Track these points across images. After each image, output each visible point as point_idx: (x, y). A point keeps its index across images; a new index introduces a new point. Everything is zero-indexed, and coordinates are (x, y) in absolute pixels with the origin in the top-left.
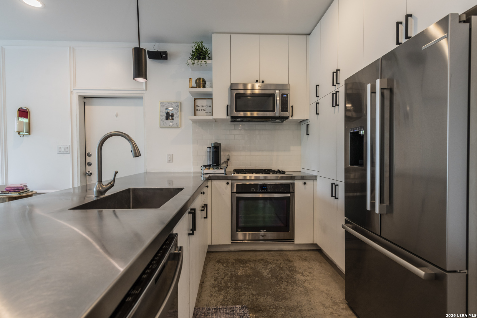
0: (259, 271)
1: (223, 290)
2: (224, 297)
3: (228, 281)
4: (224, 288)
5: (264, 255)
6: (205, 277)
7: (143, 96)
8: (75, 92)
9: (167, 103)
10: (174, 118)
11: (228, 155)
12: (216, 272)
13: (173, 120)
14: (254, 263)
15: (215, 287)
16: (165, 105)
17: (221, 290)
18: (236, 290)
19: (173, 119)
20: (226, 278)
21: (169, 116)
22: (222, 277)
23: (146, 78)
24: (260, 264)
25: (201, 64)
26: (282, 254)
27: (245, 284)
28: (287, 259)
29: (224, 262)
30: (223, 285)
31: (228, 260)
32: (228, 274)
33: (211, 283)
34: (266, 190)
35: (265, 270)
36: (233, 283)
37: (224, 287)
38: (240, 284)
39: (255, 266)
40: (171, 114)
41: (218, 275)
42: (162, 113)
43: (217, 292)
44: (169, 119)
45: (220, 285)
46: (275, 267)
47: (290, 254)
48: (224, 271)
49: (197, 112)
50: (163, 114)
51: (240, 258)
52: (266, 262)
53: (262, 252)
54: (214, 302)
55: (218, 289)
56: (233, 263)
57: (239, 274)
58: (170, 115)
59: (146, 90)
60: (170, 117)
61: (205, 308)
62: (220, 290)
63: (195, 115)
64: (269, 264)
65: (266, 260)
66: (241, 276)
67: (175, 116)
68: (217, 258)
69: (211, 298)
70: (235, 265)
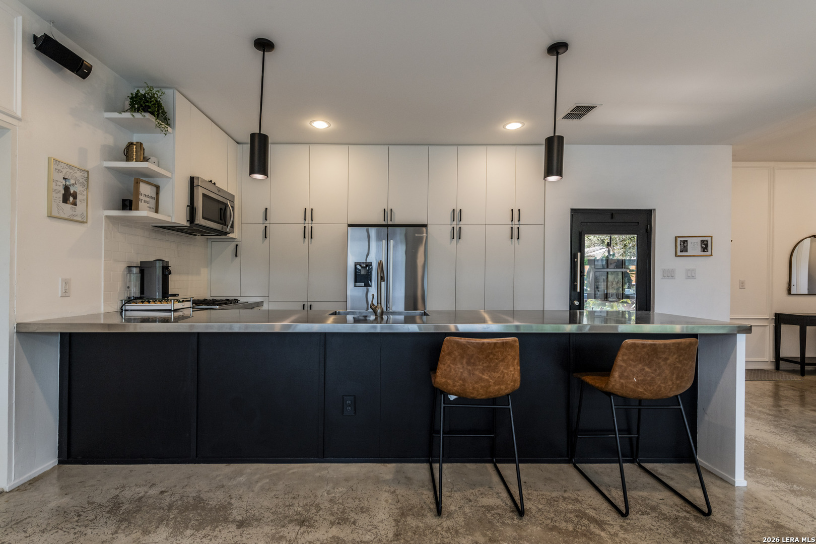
9: (67, 167)
10: (78, 200)
13: (76, 205)
16: (63, 170)
21: (68, 196)
40: (72, 191)
42: (56, 185)
44: (68, 202)
50: (58, 188)
58: (71, 195)
60: (71, 199)
67: (79, 197)
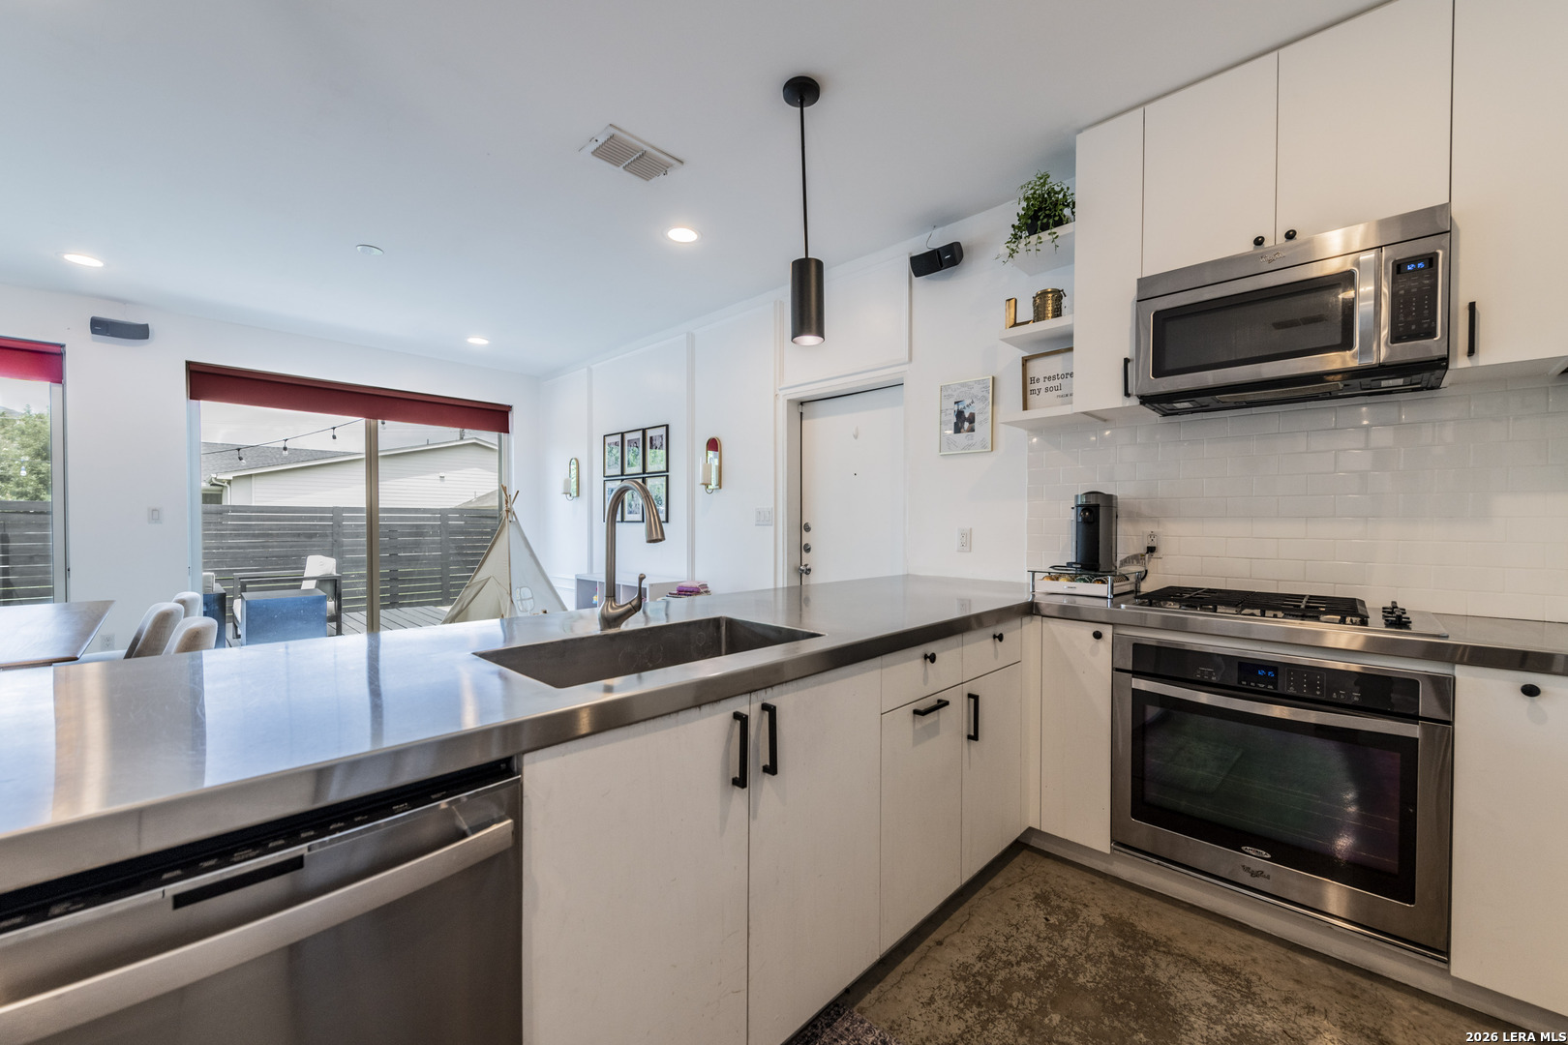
0: (1174, 1010)
1: (979, 1005)
2: (964, 1032)
3: (1023, 982)
4: (988, 999)
5: (1255, 955)
6: (958, 931)
7: (902, 378)
8: (781, 393)
10: (976, 425)
11: (1152, 535)
12: (1007, 930)
13: (974, 431)
14: (1181, 965)
15: (965, 979)
17: (974, 1001)
18: (1022, 1034)
19: (972, 430)
20: (1024, 970)
22: (1012, 958)
23: (820, 333)
24: (1201, 985)
25: (1039, 246)
26: (1357, 992)
27: (1077, 1029)
28: (1372, 1030)
29: (1061, 907)
30: (995, 988)
31: (1079, 907)
32: (1041, 955)
33: (961, 960)
34: (1275, 688)
35: (1210, 1019)
36: (1033, 1000)
37: (991, 999)
38: (1056, 1018)
39: (1176, 981)
40: (967, 415)
41: (1002, 944)
43: (955, 1003)
44: (962, 430)
45: (984, 981)
46: (1275, 1034)
47: (1415, 1013)
48: (1034, 939)
49: (1032, 398)
51: (1133, 919)
52: (1239, 991)
53: (1250, 937)
54: (920, 1028)
55: (969, 992)
56: (1092, 926)
57: (1081, 980)
59: (910, 359)
60: (967, 425)
61: (877, 1032)
62: (973, 999)
63: (1025, 408)
64: (1250, 1006)
65: (1248, 981)
66: (1086, 990)
67: (977, 419)
68: (1046, 882)
69: (924, 1011)
70: (1092, 936)
